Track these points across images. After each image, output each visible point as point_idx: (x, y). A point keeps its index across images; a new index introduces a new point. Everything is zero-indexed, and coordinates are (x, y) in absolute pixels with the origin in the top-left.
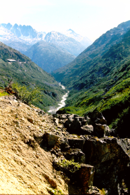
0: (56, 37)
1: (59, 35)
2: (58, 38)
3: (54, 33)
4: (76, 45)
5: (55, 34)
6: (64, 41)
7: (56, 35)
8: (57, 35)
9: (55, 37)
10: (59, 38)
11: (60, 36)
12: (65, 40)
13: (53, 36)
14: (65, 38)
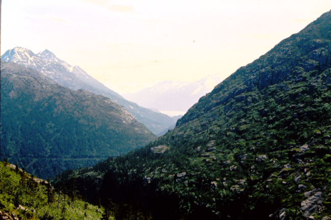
0: (26, 61)
1: (31, 57)
2: (29, 62)
3: (20, 50)
4: (70, 79)
5: (23, 54)
6: (44, 70)
7: (25, 55)
8: (29, 56)
9: (24, 59)
10: (32, 62)
11: (34, 58)
12: (46, 67)
13: (19, 57)
14: (45, 64)
